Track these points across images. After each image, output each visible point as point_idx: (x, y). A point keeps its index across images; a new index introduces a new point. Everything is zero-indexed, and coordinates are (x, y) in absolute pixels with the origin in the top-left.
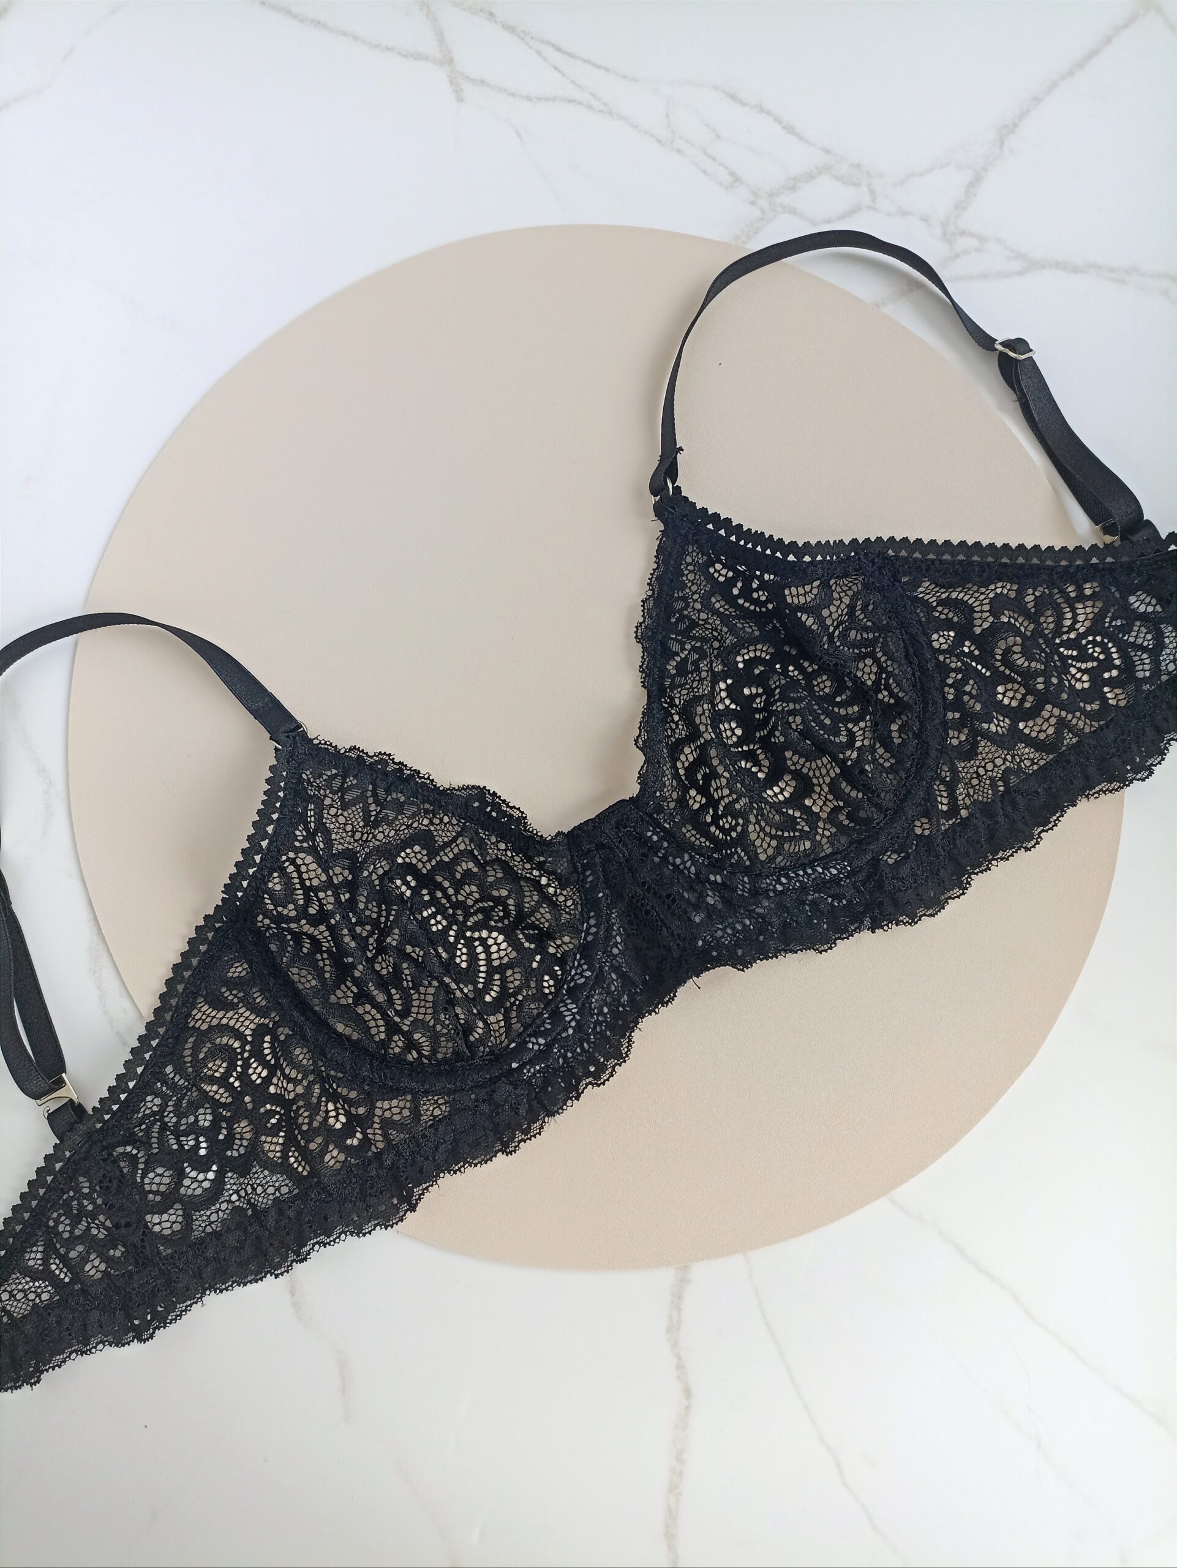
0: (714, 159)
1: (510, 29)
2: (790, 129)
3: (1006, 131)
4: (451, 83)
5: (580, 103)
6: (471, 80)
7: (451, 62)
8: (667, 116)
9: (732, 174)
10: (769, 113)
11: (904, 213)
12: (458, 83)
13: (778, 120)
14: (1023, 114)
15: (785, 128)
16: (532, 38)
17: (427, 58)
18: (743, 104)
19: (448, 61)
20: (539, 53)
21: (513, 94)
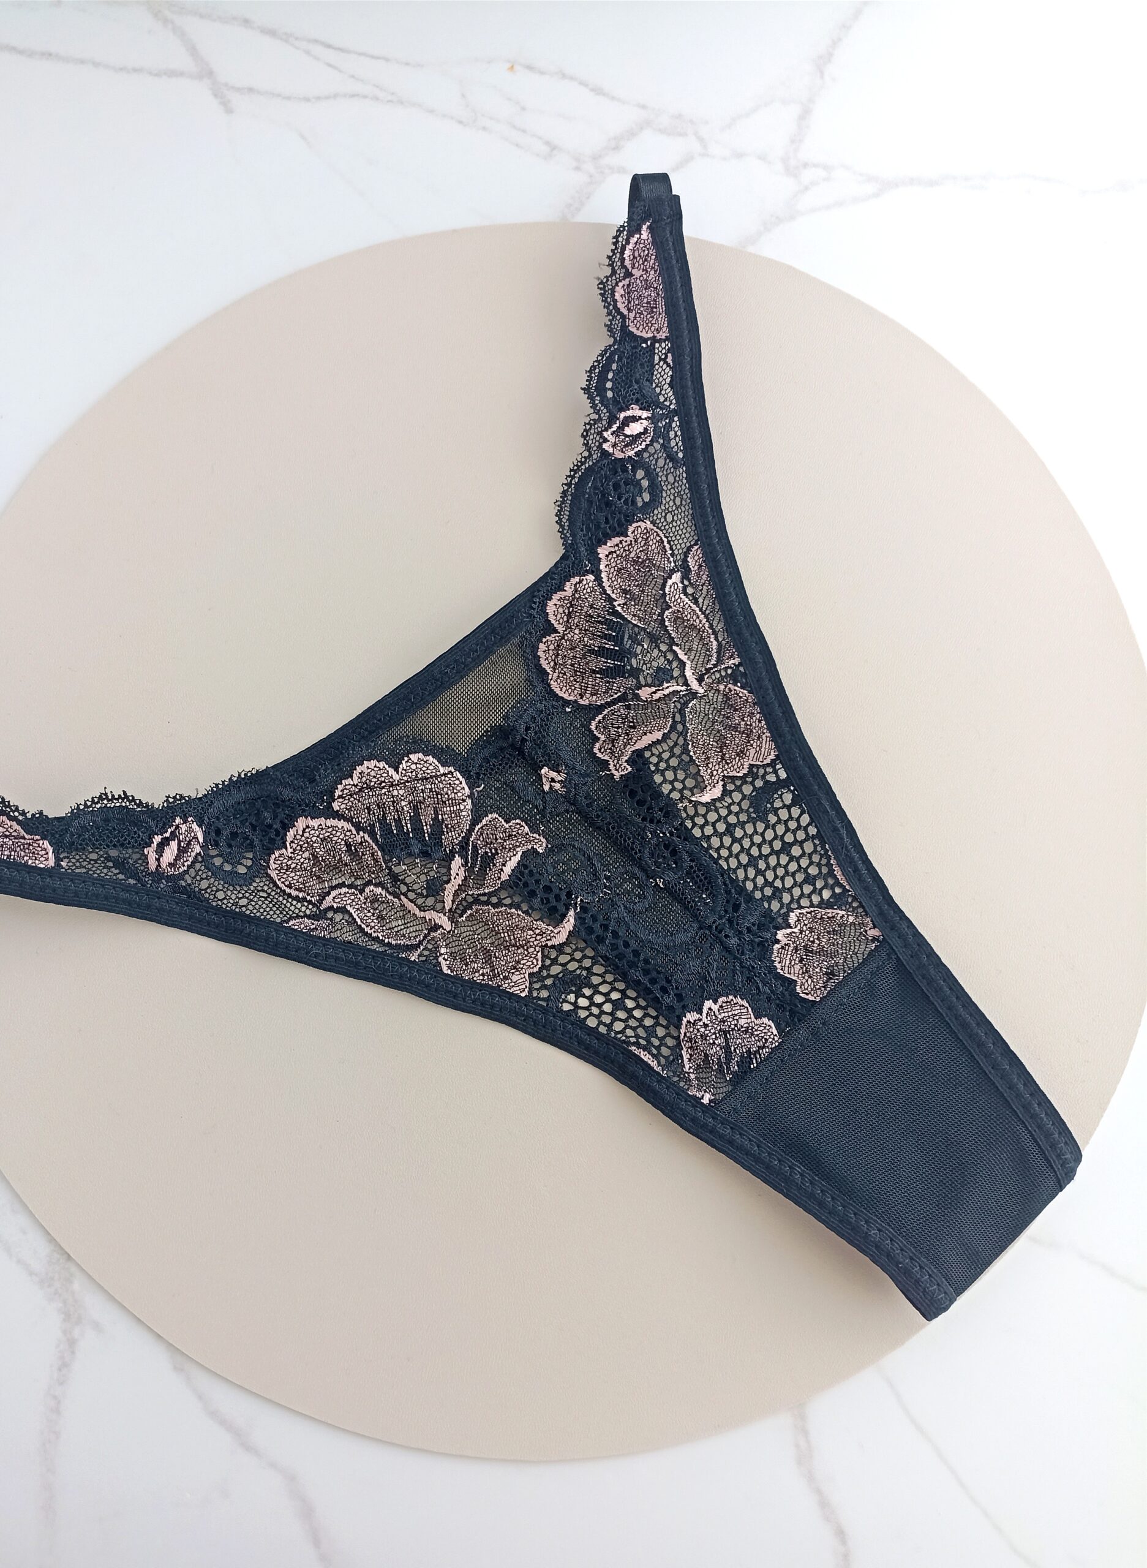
0: (524, 131)
1: (272, 33)
2: (598, 91)
3: (822, 62)
4: (216, 95)
5: (365, 97)
6: (239, 90)
7: (210, 74)
8: (463, 96)
9: (547, 143)
10: (572, 78)
11: (740, 155)
12: (222, 94)
13: (583, 84)
14: (836, 43)
15: (592, 90)
16: (297, 39)
17: (181, 74)
18: (542, 73)
19: (206, 73)
20: (308, 52)
21: (289, 98)
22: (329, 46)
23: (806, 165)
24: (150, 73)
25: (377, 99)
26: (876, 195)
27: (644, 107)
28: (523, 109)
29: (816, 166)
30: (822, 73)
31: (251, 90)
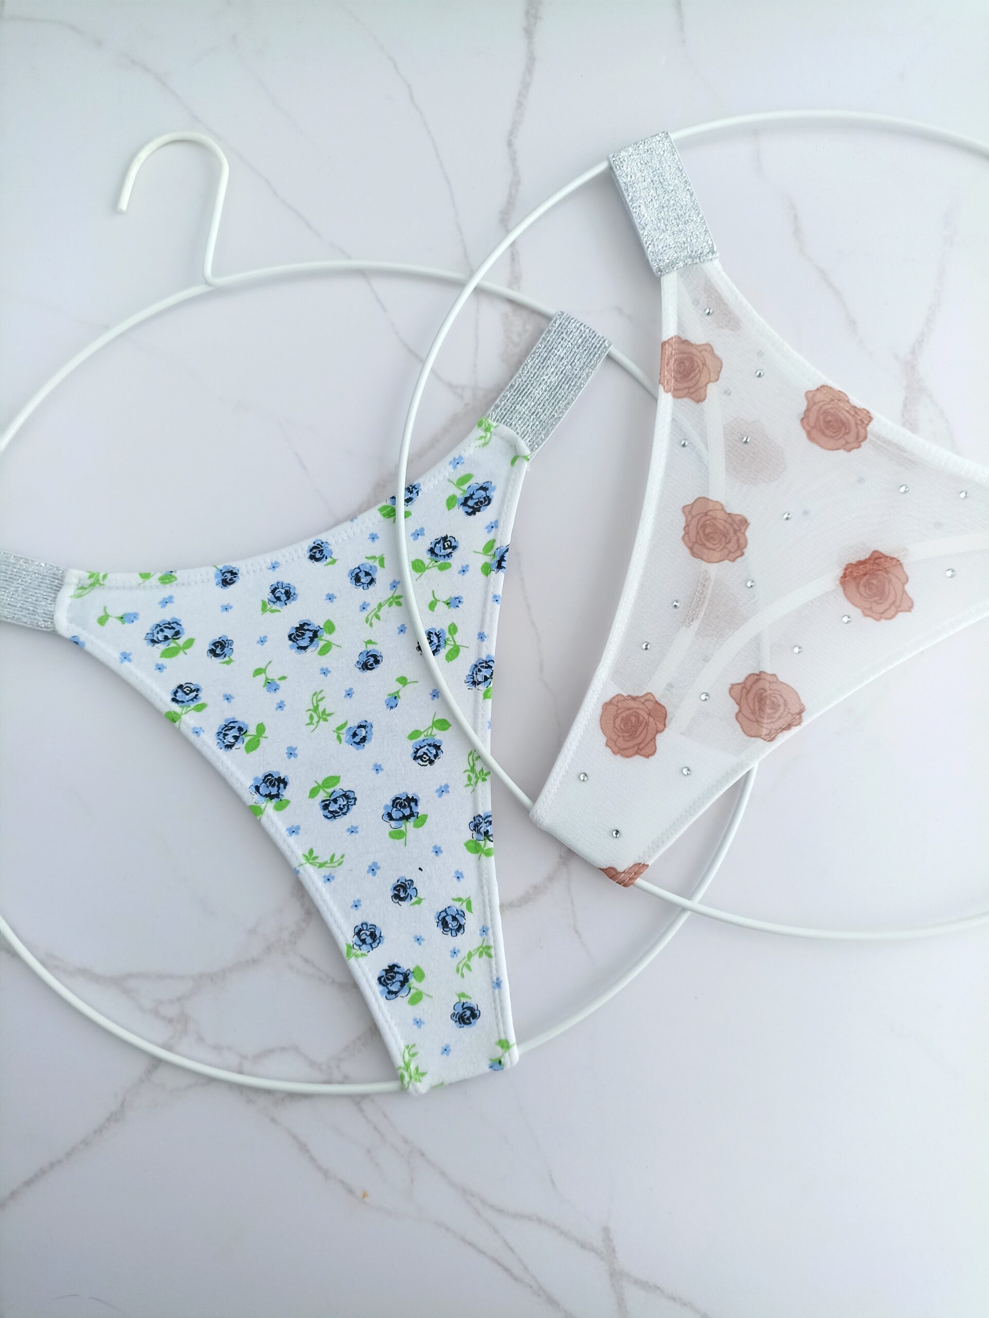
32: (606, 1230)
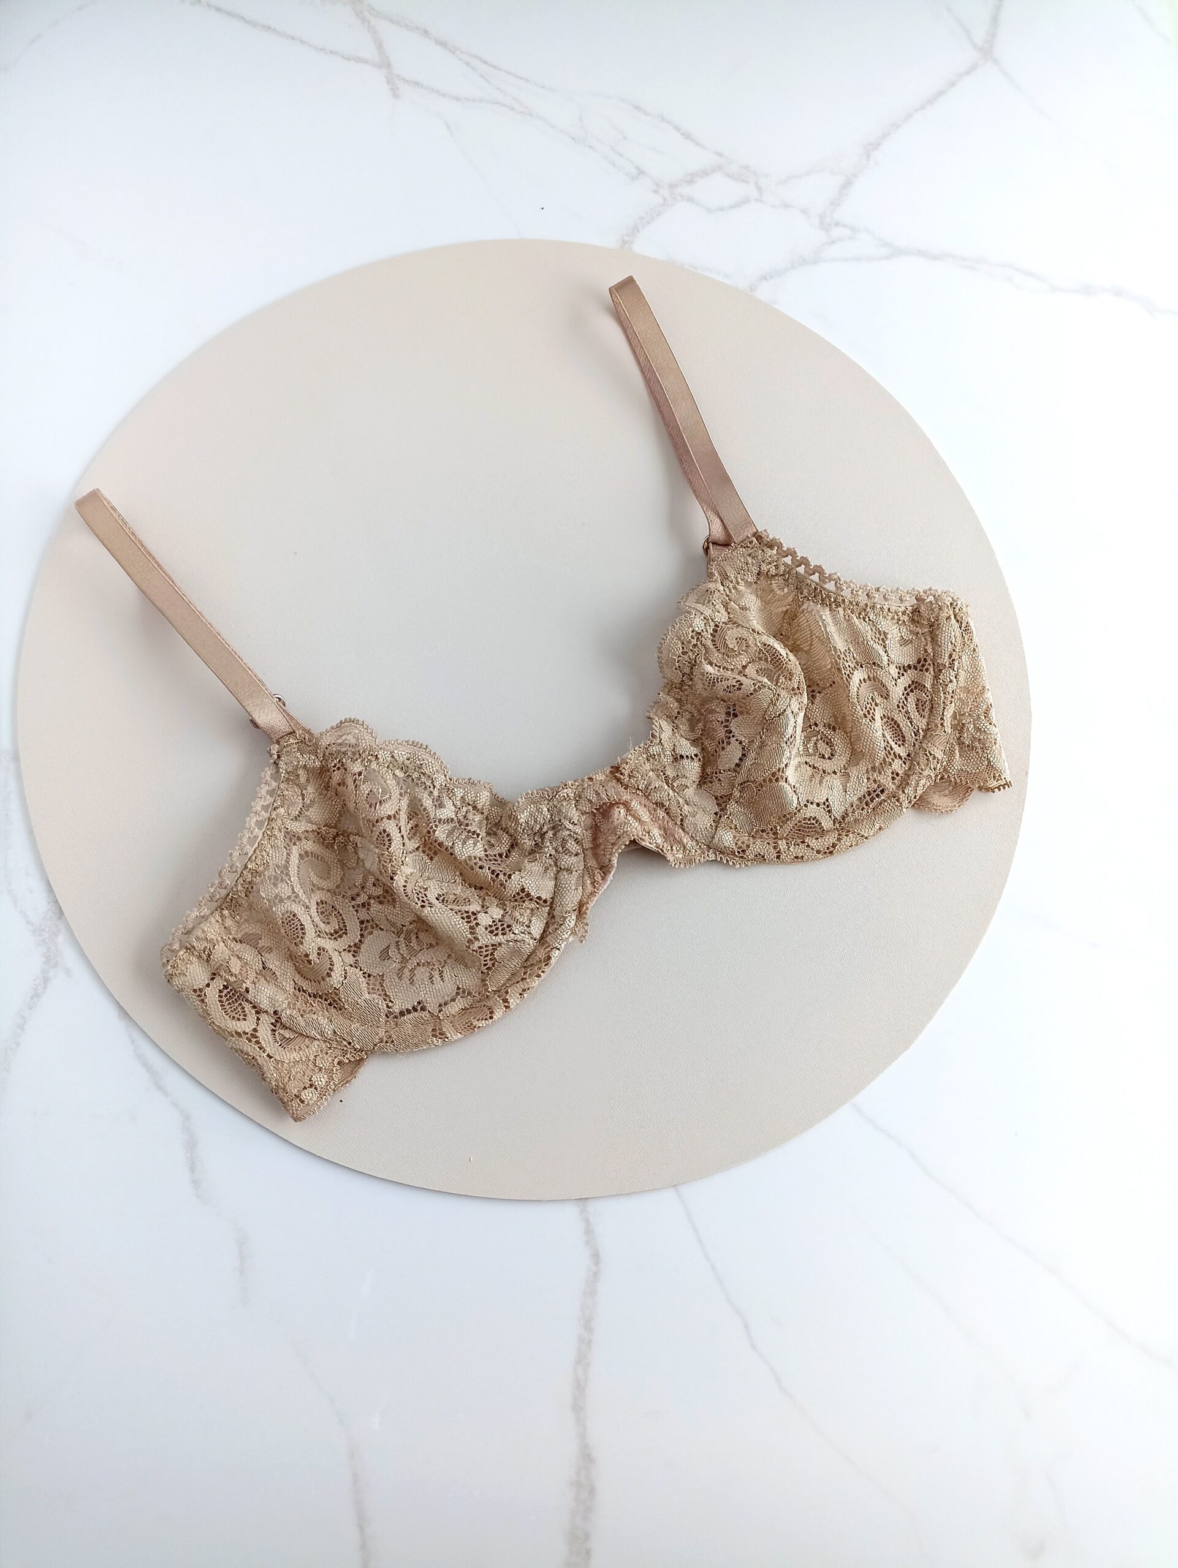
0: (621, 155)
1: (443, 44)
2: (687, 136)
3: (871, 148)
4: (388, 82)
5: (504, 105)
6: (407, 81)
7: (388, 65)
8: (581, 119)
9: (638, 168)
10: (669, 122)
11: (786, 206)
12: (394, 83)
13: (677, 129)
14: (884, 136)
15: (683, 134)
16: (462, 52)
17: (366, 62)
18: (646, 114)
19: (385, 64)
20: (468, 64)
21: (444, 95)
22: (486, 63)
23: (837, 224)
24: (343, 57)
25: (512, 108)
26: (887, 258)
27: (720, 155)
28: (625, 138)
29: (845, 226)
30: (868, 156)
31: (416, 83)
32: (396, 96)
